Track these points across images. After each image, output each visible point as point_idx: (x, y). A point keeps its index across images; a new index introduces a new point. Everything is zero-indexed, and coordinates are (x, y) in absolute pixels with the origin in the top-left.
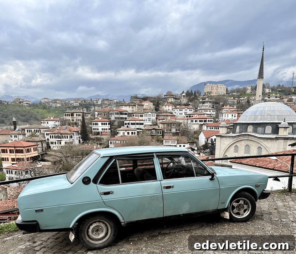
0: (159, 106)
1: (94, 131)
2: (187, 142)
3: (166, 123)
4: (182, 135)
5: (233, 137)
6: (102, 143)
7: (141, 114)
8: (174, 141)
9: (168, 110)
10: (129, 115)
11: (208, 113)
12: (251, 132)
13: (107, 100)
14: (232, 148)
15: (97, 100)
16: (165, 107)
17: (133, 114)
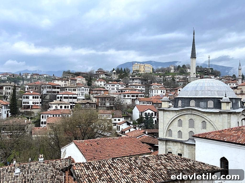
0: (91, 82)
1: (24, 105)
2: (122, 116)
3: (100, 97)
4: (116, 109)
5: (177, 111)
6: (32, 117)
7: (73, 88)
8: (109, 115)
9: (100, 85)
10: (61, 89)
11: (138, 88)
12: (193, 107)
13: (36, 74)
14: (175, 122)
15: (26, 75)
16: (97, 82)
17: (66, 88)
